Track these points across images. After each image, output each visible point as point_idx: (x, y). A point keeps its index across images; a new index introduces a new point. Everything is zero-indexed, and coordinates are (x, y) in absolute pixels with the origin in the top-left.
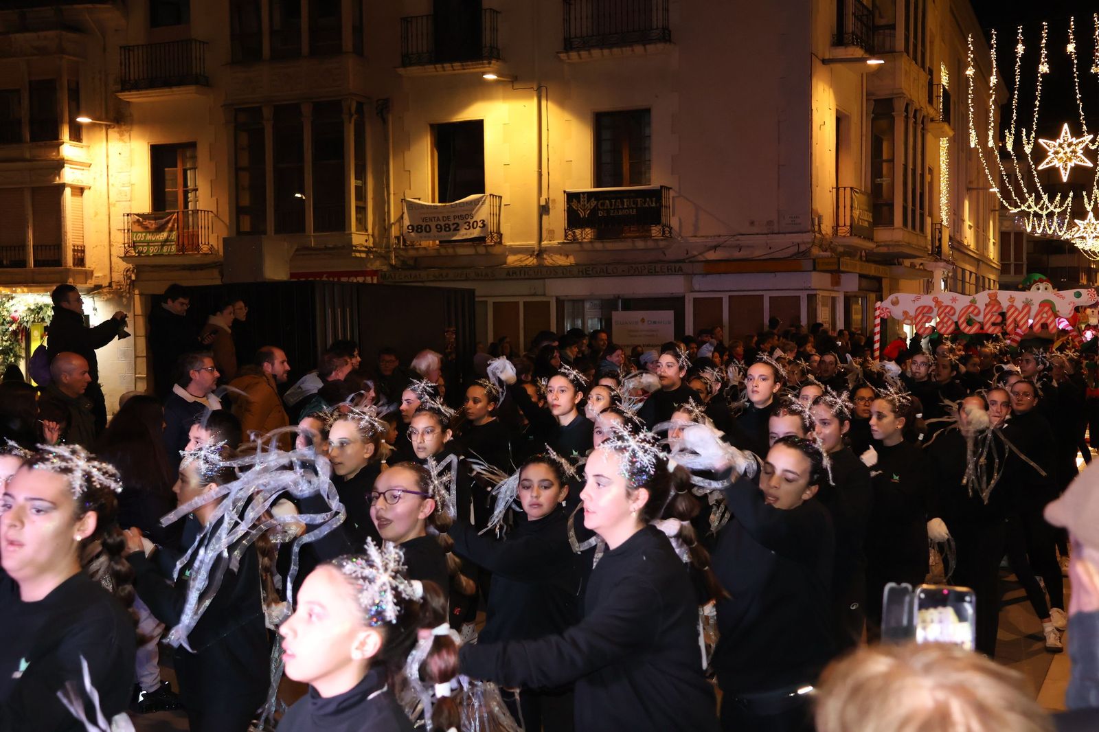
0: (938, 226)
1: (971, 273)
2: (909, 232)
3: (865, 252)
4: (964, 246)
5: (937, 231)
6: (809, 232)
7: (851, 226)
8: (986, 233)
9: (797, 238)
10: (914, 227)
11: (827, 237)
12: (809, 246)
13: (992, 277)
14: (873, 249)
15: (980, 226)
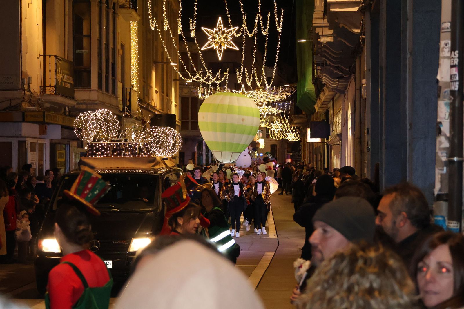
0: (128, 90)
2: (103, 93)
3: (68, 108)
4: (151, 106)
5: (128, 93)
6: (19, 90)
7: (55, 86)
8: (169, 98)
9: (9, 94)
10: (107, 90)
11: (35, 94)
12: (19, 101)
14: (74, 106)
15: (164, 92)
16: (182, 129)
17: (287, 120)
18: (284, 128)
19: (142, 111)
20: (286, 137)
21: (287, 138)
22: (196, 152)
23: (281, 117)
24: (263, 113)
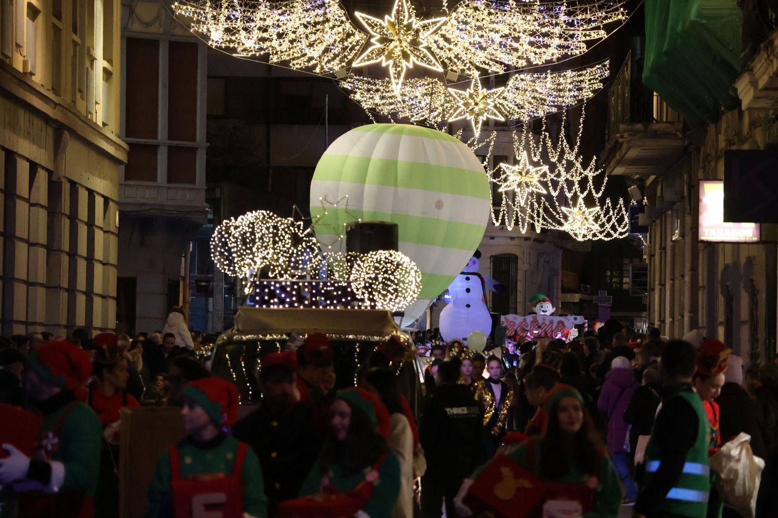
1: (34, 167)
8: (82, 37)
13: (102, 185)
15: (64, 16)
16: (128, 177)
17: (572, 148)
18: (555, 184)
20: (561, 224)
21: (562, 229)
22: (184, 278)
23: (545, 136)
24: (471, 118)
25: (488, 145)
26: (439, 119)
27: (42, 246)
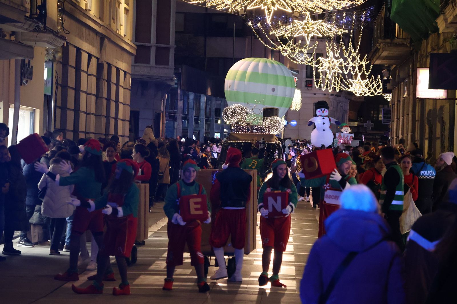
16: (136, 61)
17: (355, 51)
18: (346, 68)
19: (62, 20)
20: (349, 88)
21: (349, 90)
22: (163, 112)
23: (342, 44)
24: (305, 35)
25: (314, 48)
26: (290, 35)
27: (93, 95)
